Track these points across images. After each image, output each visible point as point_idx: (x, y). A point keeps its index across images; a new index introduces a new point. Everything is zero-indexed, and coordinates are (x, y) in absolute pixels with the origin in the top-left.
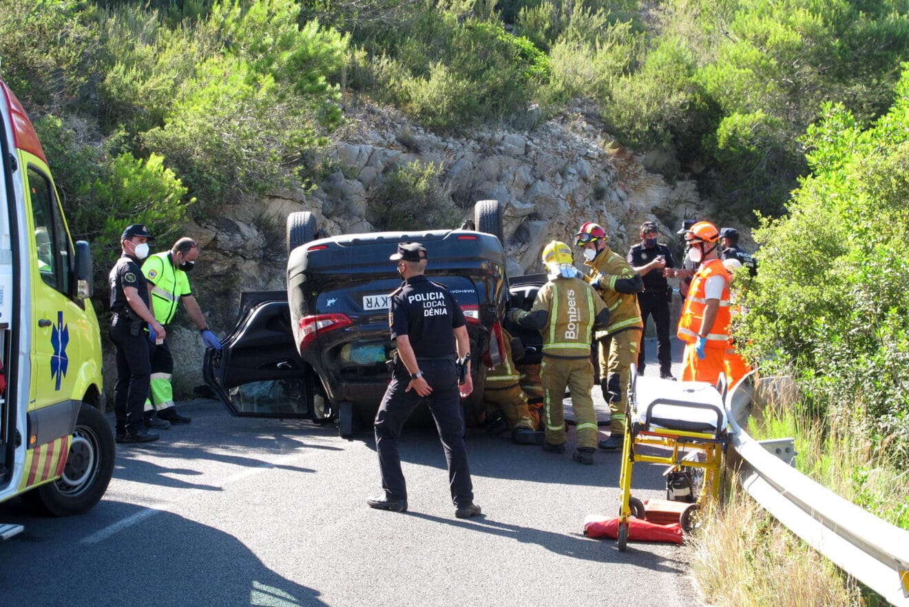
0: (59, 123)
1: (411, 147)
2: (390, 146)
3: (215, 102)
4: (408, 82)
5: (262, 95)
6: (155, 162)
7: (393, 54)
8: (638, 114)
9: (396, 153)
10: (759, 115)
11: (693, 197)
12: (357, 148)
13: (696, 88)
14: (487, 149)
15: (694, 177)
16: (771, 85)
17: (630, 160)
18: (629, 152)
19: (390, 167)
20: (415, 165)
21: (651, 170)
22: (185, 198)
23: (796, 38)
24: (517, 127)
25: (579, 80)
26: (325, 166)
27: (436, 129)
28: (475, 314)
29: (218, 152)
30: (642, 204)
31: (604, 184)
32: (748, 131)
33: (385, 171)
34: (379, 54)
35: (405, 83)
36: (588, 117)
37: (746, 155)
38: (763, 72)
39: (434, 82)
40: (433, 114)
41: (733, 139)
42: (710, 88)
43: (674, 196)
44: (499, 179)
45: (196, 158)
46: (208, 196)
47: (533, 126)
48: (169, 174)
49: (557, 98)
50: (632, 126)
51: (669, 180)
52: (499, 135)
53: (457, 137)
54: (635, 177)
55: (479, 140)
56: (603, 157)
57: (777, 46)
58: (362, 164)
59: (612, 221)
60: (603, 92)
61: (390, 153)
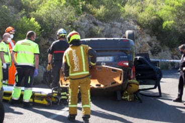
0: (6, 7)
1: (96, 24)
2: (91, 23)
3: (50, 6)
4: (95, 10)
5: (62, 5)
6: (33, 19)
7: (91, 3)
8: (145, 20)
9: (92, 25)
10: (173, 21)
11: (156, 40)
12: (83, 23)
13: (157, 15)
14: (113, 26)
15: (156, 35)
16: (175, 15)
17: (143, 31)
18: (142, 29)
19: (91, 28)
20: (97, 28)
21: (147, 33)
22: (41, 30)
23: (181, 4)
24: (118, 21)
25: (131, 13)
26: (76, 26)
27: (101, 20)
28: (127, 64)
29: (50, 19)
30: (145, 41)
31: (137, 36)
32: (170, 25)
33: (89, 29)
34: (88, 3)
35: (94, 10)
36: (133, 21)
37: (169, 30)
38: (173, 12)
39: (101, 9)
40: (100, 17)
41: (166, 27)
42: (160, 16)
43: (152, 39)
44: (115, 33)
45: (44, 20)
46: (47, 30)
47: (122, 21)
48: (36, 23)
49: (127, 16)
50: (143, 23)
51: (151, 36)
52: (115, 23)
53: (106, 23)
54: (144, 35)
55: (111, 24)
56: (137, 30)
57: (176, 6)
58: (84, 27)
59: (139, 44)
60: (136, 16)
61: (91, 25)
